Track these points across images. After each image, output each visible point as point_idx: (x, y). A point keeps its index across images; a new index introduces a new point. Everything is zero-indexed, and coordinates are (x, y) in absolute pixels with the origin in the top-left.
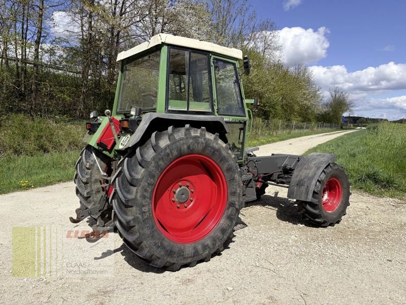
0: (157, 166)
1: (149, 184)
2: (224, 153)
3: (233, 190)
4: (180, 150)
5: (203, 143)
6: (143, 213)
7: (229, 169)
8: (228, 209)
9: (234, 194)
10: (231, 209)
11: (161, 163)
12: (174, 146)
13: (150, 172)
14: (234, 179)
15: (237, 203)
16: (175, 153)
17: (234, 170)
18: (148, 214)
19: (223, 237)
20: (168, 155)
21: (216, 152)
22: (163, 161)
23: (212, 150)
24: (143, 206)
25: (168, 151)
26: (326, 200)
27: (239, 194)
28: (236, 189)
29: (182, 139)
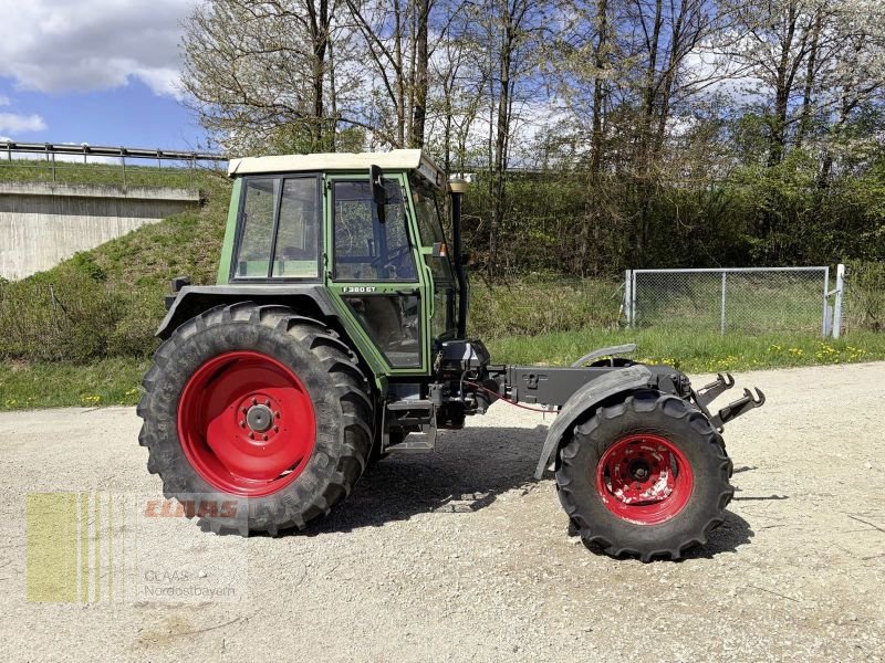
0: (179, 367)
1: (166, 392)
2: (300, 352)
3: (323, 422)
4: (213, 344)
5: (253, 333)
6: (159, 432)
7: (313, 382)
8: (315, 455)
9: (325, 428)
10: (319, 456)
11: (182, 361)
12: (202, 337)
13: (166, 374)
14: (322, 401)
15: (330, 446)
16: (205, 348)
17: (323, 384)
18: (166, 434)
19: (301, 503)
20: (193, 350)
21: (282, 350)
22: (186, 359)
23: (274, 347)
24: (159, 422)
25: (193, 344)
26: (662, 493)
27: (337, 431)
28: (329, 420)
29: (217, 326)
